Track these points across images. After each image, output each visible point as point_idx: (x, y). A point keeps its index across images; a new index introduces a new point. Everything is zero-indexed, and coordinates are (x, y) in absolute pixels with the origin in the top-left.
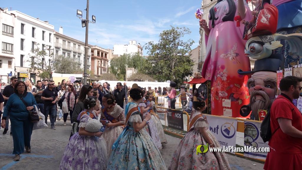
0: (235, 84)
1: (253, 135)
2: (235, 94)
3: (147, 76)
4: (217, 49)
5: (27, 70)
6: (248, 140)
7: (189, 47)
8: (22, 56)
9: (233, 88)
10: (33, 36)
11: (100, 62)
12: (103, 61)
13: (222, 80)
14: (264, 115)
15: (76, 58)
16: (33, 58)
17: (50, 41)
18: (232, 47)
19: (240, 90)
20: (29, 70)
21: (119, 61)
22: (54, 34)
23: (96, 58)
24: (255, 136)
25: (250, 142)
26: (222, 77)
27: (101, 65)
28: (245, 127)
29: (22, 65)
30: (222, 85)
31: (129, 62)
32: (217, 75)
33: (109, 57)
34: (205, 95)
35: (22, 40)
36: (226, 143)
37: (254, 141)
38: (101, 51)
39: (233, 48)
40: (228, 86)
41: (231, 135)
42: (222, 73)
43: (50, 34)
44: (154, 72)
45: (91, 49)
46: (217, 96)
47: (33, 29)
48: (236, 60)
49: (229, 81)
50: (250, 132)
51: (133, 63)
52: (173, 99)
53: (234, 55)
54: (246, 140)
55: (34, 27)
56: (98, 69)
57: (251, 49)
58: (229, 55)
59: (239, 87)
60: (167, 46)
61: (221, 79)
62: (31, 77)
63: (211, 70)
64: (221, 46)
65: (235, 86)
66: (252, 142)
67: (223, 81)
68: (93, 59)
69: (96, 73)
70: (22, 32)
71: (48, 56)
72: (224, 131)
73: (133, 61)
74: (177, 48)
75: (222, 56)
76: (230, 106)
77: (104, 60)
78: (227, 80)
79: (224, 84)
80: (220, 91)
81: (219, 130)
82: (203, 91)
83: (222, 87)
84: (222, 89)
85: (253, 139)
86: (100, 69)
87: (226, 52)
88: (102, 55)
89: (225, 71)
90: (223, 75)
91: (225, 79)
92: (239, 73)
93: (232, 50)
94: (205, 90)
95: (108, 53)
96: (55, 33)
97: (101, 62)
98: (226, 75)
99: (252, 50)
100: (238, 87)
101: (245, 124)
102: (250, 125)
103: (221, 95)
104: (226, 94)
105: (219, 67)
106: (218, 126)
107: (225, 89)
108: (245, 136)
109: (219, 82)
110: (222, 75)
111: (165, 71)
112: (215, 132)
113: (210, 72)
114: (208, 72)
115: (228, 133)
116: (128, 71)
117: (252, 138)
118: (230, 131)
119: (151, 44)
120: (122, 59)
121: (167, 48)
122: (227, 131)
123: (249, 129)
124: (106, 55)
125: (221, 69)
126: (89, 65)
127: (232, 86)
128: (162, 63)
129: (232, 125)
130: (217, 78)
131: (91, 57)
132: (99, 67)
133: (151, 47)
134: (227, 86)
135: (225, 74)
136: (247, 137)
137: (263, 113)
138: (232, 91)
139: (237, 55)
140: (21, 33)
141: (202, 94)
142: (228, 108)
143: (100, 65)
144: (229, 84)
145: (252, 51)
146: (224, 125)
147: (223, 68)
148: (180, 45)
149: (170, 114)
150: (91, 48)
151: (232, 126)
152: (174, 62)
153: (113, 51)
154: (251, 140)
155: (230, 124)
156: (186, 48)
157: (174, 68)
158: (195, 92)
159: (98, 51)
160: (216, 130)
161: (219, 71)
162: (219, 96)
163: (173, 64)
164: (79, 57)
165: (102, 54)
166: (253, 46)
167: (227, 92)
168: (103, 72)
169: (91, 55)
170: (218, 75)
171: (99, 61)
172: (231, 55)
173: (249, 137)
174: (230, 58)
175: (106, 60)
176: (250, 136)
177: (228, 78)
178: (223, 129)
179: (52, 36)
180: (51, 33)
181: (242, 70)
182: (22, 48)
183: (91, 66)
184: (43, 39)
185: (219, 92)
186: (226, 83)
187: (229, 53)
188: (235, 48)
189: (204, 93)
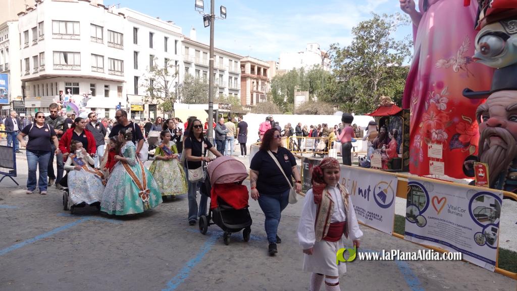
0: (463, 117)
1: (420, 204)
2: (462, 136)
3: (327, 104)
4: (431, 53)
5: (142, 100)
6: (411, 212)
7: (408, 50)
8: (136, 78)
9: (458, 124)
10: (151, 46)
11: (255, 83)
12: (260, 82)
13: (439, 109)
14: (482, 172)
15: (216, 78)
16: (152, 81)
17: (176, 53)
18: (459, 47)
19: (472, 127)
20: (144, 100)
21: (286, 81)
22: (182, 41)
23: (248, 77)
24: (423, 205)
25: (414, 215)
26: (439, 103)
27: (257, 89)
28: (408, 190)
29: (136, 92)
30: (437, 118)
31: (302, 82)
32: (429, 100)
33: (271, 74)
34: (399, 137)
35: (136, 53)
36: (380, 217)
37: (421, 213)
38: (257, 64)
39: (461, 47)
40: (449, 120)
41: (387, 203)
42: (438, 96)
43: (176, 41)
44: (340, 98)
45: (241, 62)
46: (428, 140)
47: (151, 34)
48: (465, 69)
49: (451, 111)
50: (416, 198)
51: (308, 83)
52: (346, 144)
53: (463, 61)
54: (409, 212)
55: (152, 31)
56: (252, 95)
57: (482, 47)
58: (452, 62)
59: (471, 122)
60: (366, 51)
61: (437, 107)
62: (150, 110)
63: (418, 91)
64: (438, 45)
65: (461, 120)
66: (417, 216)
67: (439, 112)
68: (244, 79)
69: (249, 103)
70: (135, 41)
71: (171, 76)
72: (378, 195)
73: (309, 80)
74: (386, 53)
75: (439, 63)
76: (440, 157)
77: (262, 79)
78: (447, 110)
79: (441, 117)
80: (434, 130)
81: (371, 193)
82: (394, 130)
83: (438, 121)
84: (439, 126)
85: (419, 210)
86: (255, 95)
87: (447, 56)
88: (259, 71)
89: (443, 91)
90: (440, 101)
91: (443, 106)
92: (464, 96)
93: (458, 52)
94: (400, 128)
95: (268, 68)
96: (183, 39)
97: (257, 83)
98: (445, 100)
99: (483, 50)
100: (468, 123)
101: (409, 183)
102: (417, 187)
103: (436, 136)
104: (446, 136)
105: (434, 85)
106: (369, 187)
107: (443, 126)
108: (409, 204)
109: (432, 112)
110: (438, 100)
111: (360, 95)
112: (365, 198)
113: (417, 95)
114: (415, 95)
115: (384, 199)
116: (297, 97)
117: (418, 208)
118: (386, 196)
119: (335, 48)
120: (289, 77)
121: (367, 53)
122: (382, 195)
123: (414, 193)
124: (265, 71)
125: (436, 90)
126: (238, 88)
127: (456, 120)
128: (356, 82)
129: (389, 185)
130: (429, 105)
131: (240, 75)
132: (255, 92)
133: (334, 53)
134: (447, 119)
135: (444, 98)
136: (410, 207)
137: (481, 168)
138: (456, 129)
139: (469, 60)
140: (134, 43)
141: (392, 134)
142: (438, 160)
143: (255, 89)
144: (451, 116)
145: (483, 53)
146: (379, 186)
147: (440, 86)
148: (391, 47)
149: (306, 166)
150: (241, 60)
151: (391, 187)
152: (377, 80)
153: (278, 63)
154: (416, 213)
155: (387, 184)
156: (402, 53)
157: (378, 90)
158: (381, 131)
159: (251, 66)
160: (367, 194)
161: (433, 92)
162: (432, 139)
163: (376, 83)
164: (221, 76)
165: (259, 69)
166: (486, 43)
167: (448, 131)
168: (260, 100)
169: (240, 72)
170: (432, 101)
171: (253, 82)
172: (457, 62)
173: (414, 207)
174: (455, 67)
175: (265, 80)
176: (415, 205)
177: (450, 104)
178: (378, 191)
179: (179, 44)
180: (177, 39)
181: (471, 89)
182: (136, 67)
183: (240, 91)
184: (166, 50)
185: (432, 131)
186: (444, 114)
187: (453, 57)
188: (464, 47)
189: (396, 132)
